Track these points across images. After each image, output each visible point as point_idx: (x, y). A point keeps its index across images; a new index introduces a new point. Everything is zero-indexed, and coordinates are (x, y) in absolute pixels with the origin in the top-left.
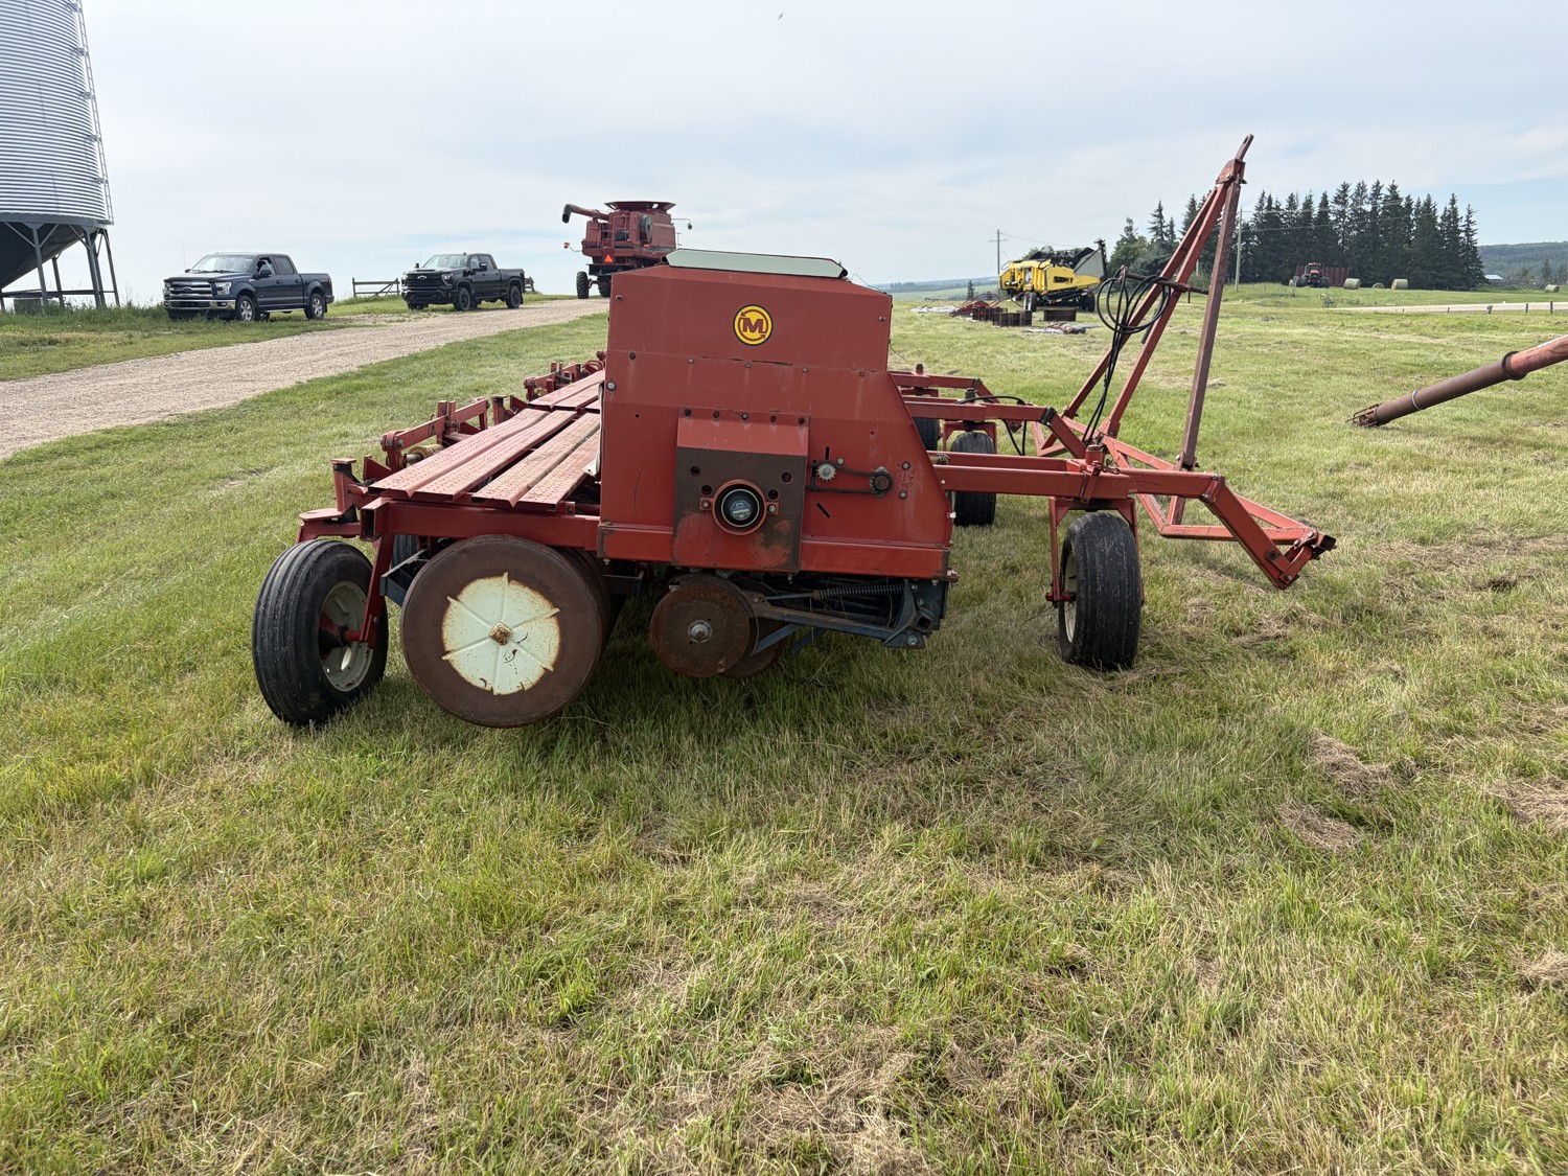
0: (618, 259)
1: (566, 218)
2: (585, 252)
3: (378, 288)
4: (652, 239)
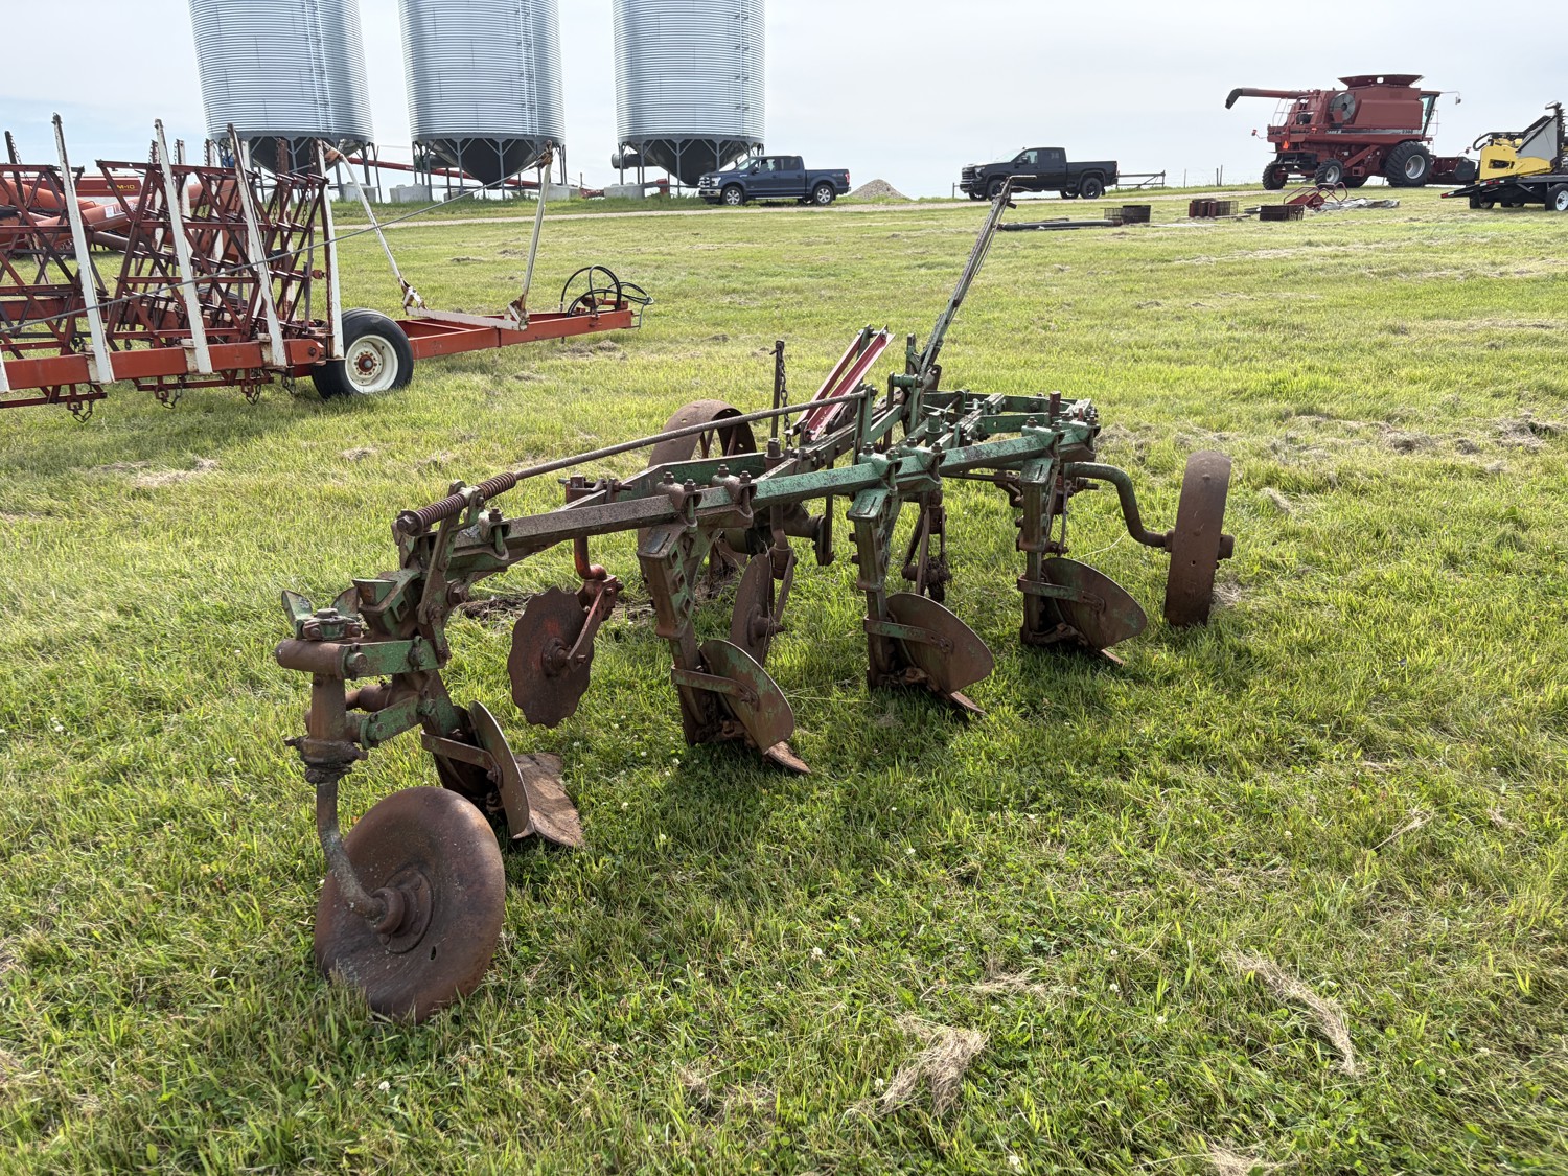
0: (1295, 145)
1: (1229, 104)
2: (1270, 140)
3: (1141, 180)
4: (1353, 119)
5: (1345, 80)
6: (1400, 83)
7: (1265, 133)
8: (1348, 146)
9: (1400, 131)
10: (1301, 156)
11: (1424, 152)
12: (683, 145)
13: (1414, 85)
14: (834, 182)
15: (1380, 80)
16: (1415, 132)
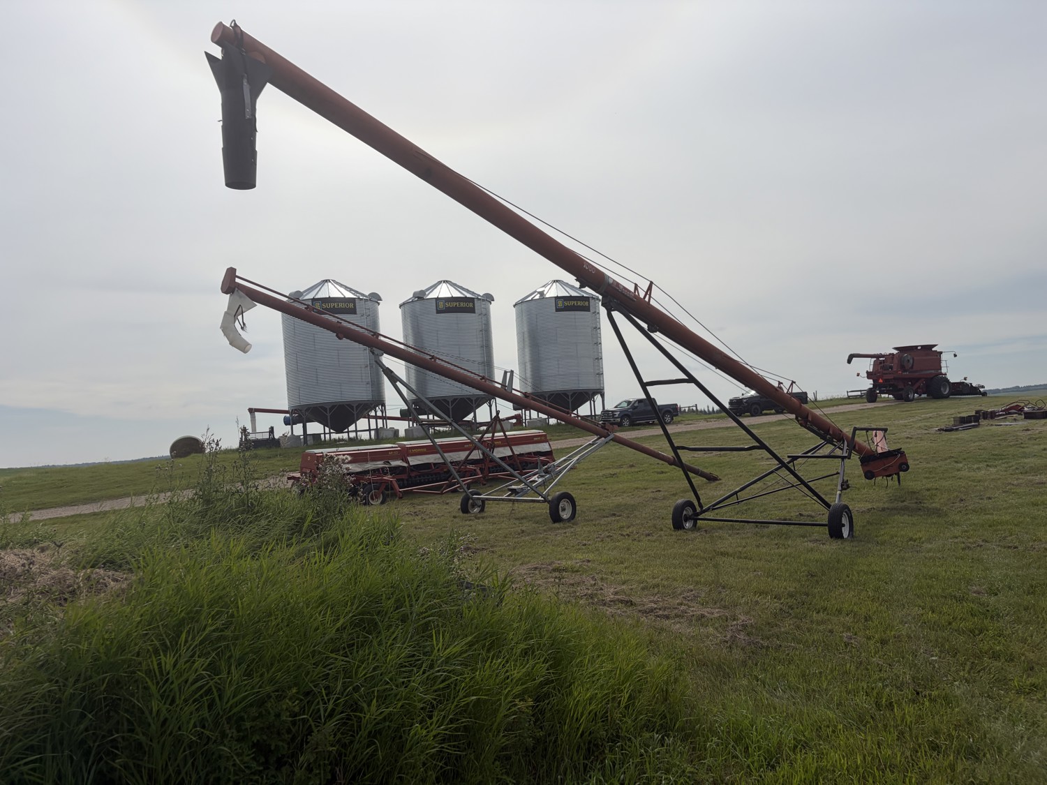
0: (886, 380)
1: (849, 361)
2: (868, 378)
4: (912, 367)
5: (896, 349)
6: (928, 348)
7: (866, 375)
8: (910, 379)
9: (933, 371)
10: (891, 386)
11: (947, 381)
12: (572, 396)
13: (933, 349)
14: (672, 410)
15: (919, 348)
16: (939, 371)
